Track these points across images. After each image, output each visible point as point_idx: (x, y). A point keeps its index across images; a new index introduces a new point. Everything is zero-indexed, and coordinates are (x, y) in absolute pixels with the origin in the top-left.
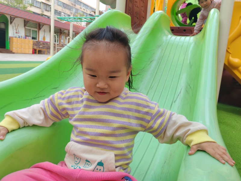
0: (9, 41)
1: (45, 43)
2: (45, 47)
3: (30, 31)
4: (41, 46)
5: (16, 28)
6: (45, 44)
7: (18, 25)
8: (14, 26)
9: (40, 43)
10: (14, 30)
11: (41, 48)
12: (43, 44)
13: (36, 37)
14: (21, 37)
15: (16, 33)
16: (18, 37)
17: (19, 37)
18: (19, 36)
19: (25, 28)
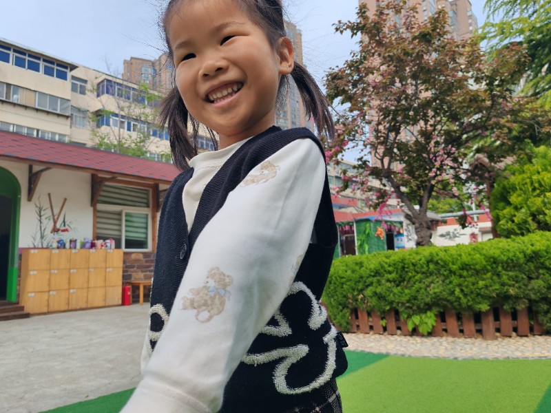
0: (16, 266)
3: (120, 220)
5: (56, 211)
7: (65, 200)
8: (46, 205)
10: (44, 221)
13: (146, 238)
14: (68, 245)
15: (55, 230)
16: (55, 245)
17: (61, 245)
18: (59, 242)
19: (95, 211)
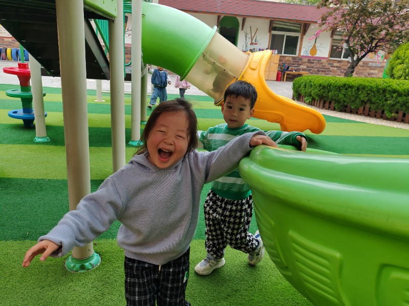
1: (313, 60)
2: (313, 67)
3: (283, 39)
4: (302, 67)
5: (253, 35)
6: (313, 63)
7: (257, 30)
8: (249, 32)
9: (301, 59)
10: (248, 39)
11: (303, 70)
12: (309, 61)
13: (296, 49)
15: (252, 44)
19: (271, 34)
